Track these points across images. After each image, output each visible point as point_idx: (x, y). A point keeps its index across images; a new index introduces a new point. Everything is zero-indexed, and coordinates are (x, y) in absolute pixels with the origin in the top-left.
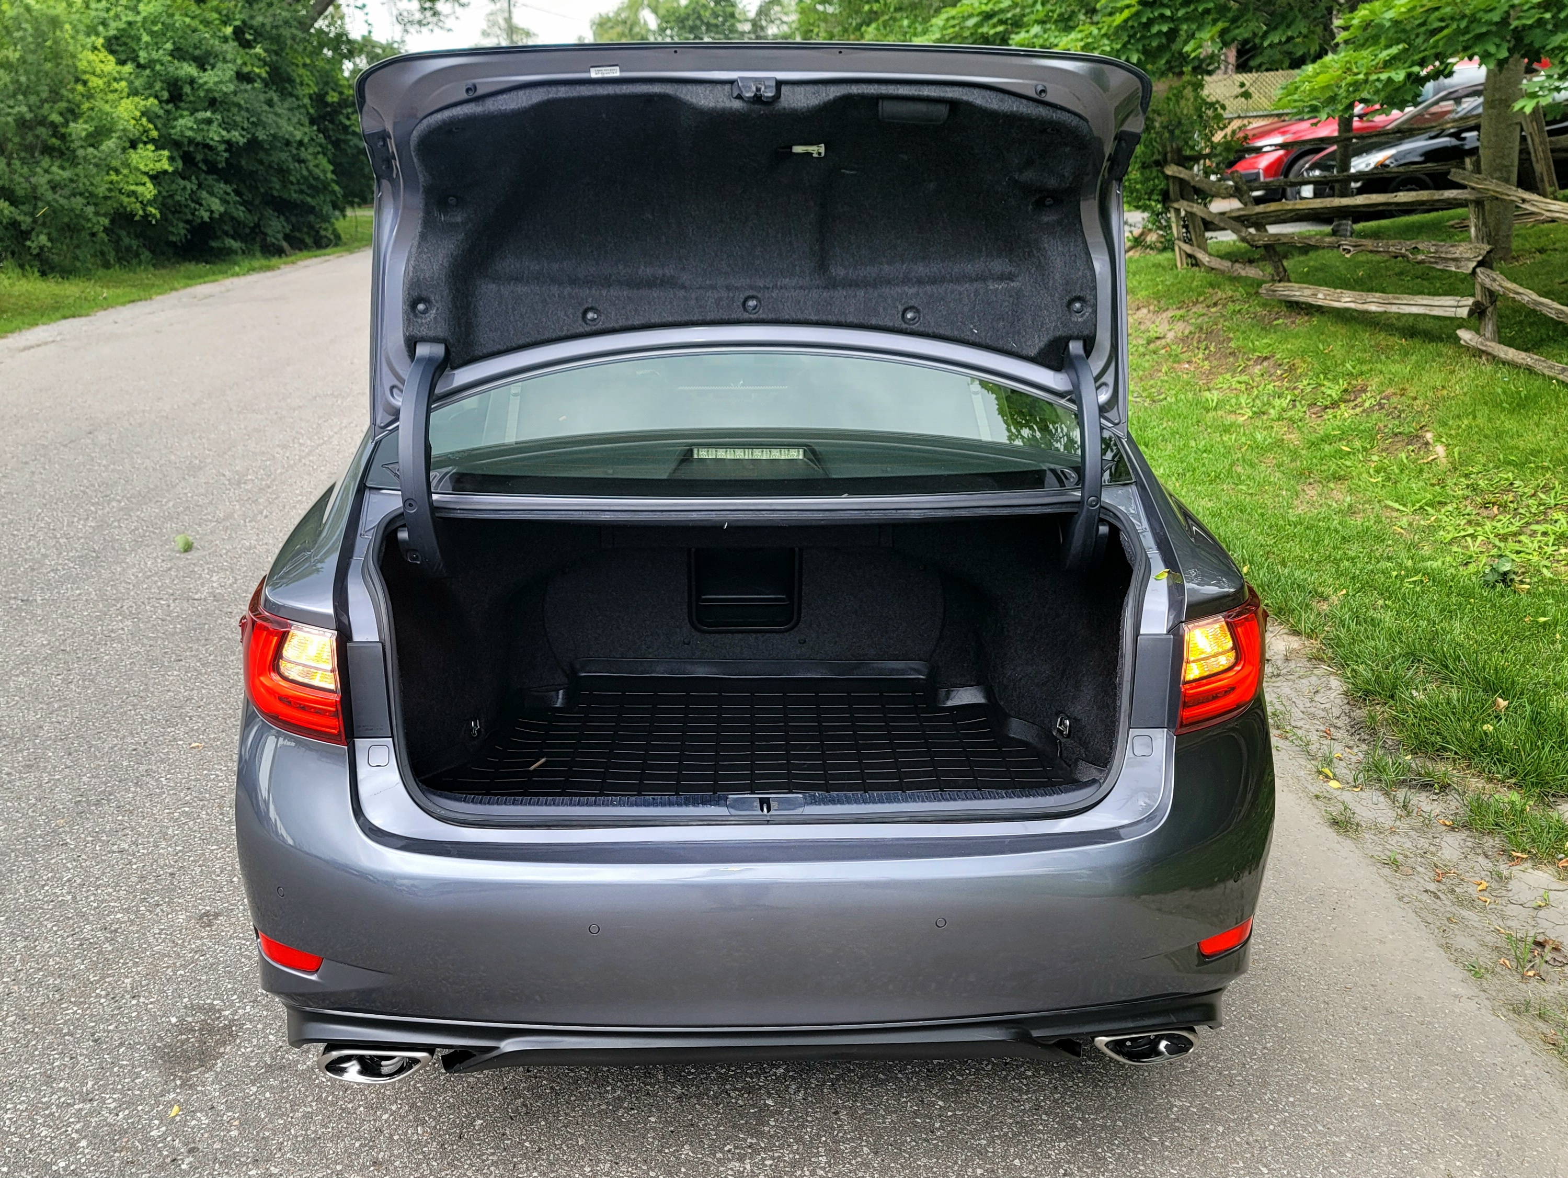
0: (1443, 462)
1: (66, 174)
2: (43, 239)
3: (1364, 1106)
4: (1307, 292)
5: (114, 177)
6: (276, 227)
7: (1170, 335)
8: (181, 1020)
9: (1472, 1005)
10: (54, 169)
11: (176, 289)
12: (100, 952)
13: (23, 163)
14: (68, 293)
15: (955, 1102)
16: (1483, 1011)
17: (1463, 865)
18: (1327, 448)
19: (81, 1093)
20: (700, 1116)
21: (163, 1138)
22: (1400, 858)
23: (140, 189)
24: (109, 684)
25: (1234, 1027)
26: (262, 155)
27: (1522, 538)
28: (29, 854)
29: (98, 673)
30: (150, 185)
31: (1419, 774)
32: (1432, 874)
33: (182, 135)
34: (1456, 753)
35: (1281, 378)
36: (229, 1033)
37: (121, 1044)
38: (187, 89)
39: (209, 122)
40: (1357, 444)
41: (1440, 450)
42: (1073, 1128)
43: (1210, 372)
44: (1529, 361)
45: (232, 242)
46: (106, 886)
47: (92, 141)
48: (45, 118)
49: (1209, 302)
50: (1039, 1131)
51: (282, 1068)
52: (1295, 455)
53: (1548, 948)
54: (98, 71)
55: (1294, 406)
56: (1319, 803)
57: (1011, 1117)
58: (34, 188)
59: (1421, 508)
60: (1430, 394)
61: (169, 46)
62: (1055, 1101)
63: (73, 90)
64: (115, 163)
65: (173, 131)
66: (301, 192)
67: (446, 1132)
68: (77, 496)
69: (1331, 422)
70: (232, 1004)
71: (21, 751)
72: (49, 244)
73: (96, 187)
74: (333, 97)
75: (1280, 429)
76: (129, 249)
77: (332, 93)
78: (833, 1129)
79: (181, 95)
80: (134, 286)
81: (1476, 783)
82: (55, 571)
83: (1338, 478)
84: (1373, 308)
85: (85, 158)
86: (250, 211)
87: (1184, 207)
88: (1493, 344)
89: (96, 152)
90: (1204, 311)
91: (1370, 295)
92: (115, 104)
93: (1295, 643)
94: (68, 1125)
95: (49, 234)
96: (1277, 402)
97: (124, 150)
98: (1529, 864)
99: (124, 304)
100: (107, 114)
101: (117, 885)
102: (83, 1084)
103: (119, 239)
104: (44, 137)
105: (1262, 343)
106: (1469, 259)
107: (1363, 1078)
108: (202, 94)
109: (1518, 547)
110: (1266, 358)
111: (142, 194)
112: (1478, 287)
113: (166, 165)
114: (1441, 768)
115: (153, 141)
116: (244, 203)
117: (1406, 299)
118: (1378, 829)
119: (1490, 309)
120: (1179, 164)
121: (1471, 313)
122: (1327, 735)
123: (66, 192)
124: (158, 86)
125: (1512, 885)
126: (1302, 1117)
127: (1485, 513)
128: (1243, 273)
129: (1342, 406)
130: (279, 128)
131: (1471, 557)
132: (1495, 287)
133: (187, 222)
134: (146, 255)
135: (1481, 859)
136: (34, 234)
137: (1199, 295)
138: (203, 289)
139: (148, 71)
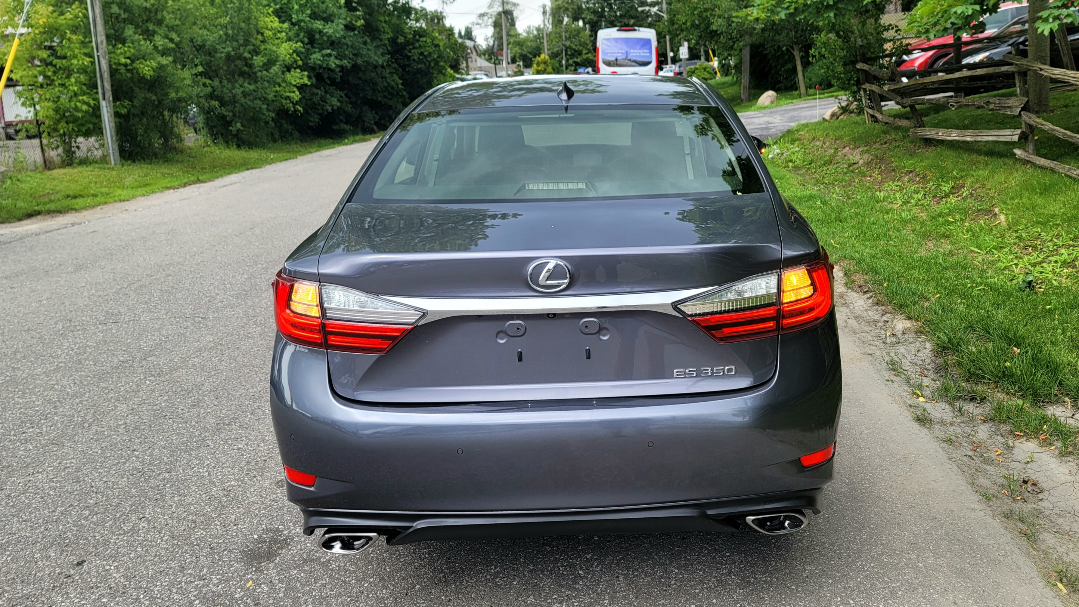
0: (1004, 224)
1: (252, 87)
2: (239, 125)
3: (913, 567)
4: (933, 132)
5: (278, 88)
6: (370, 117)
7: (861, 162)
8: (260, 536)
9: (982, 514)
10: (246, 84)
11: (311, 153)
12: (220, 502)
13: (229, 82)
14: (252, 156)
15: (684, 570)
16: (987, 517)
17: (990, 441)
18: (940, 219)
19: (199, 576)
20: (542, 580)
21: (241, 598)
22: (954, 438)
23: (292, 95)
24: (243, 361)
25: (846, 528)
26: (361, 75)
27: (1044, 265)
28: (188, 451)
29: (238, 355)
30: (297, 93)
31: (969, 392)
32: (971, 447)
33: (315, 63)
34: (990, 380)
35: (919, 183)
36: (286, 543)
37: (225, 550)
38: (317, 36)
39: (330, 55)
40: (958, 217)
41: (1002, 217)
42: (749, 582)
43: (882, 181)
44: (1052, 165)
45: (345, 126)
46: (227, 467)
47: (266, 67)
48: (241, 55)
49: (883, 142)
50: (729, 585)
51: (312, 560)
52: (923, 224)
53: (1029, 483)
54: (269, 27)
55: (925, 198)
56: (912, 410)
57: (715, 577)
58: (234, 96)
59: (990, 250)
60: (998, 186)
61: (309, 12)
62: (741, 568)
63: (256, 39)
64: (279, 80)
65: (309, 62)
66: (385, 96)
67: (399, 592)
68: (239, 262)
69: (943, 206)
70: (289, 528)
71: (191, 397)
72: (242, 128)
73: (268, 94)
74: (401, 40)
75: (916, 210)
76: (287, 131)
77: (400, 37)
78: (614, 585)
79: (314, 40)
80: (289, 152)
81: (1000, 396)
82: (222, 302)
83: (946, 236)
84: (968, 139)
85: (261, 77)
86: (355, 108)
87: (867, 86)
88: (1033, 156)
89: (267, 74)
90: (879, 147)
91: (967, 131)
92: (278, 46)
93: (908, 324)
94: (190, 593)
95: (241, 123)
96: (915, 196)
97: (283, 73)
98: (1024, 439)
99: (281, 161)
100: (274, 52)
101: (234, 466)
102: (201, 571)
103: (281, 125)
104: (240, 66)
105: (909, 163)
106: (1016, 107)
107: (914, 553)
108: (325, 38)
109: (1041, 270)
110: (911, 172)
111: (293, 98)
112: (1023, 123)
113: (306, 81)
114: (980, 388)
115: (299, 67)
116: (351, 103)
117: (985, 132)
118: (943, 423)
119: (1031, 136)
120: (863, 62)
121: (1020, 138)
122: (922, 374)
123: (251, 97)
124: (302, 35)
125: (1015, 451)
126: (877, 574)
127: (1025, 252)
128: (900, 124)
129: (951, 196)
130: (370, 57)
131: (1015, 276)
132: (1031, 122)
133: (319, 114)
134: (296, 134)
135: (999, 438)
136: (233, 122)
137: (877, 138)
138: (326, 152)
139: (297, 27)
